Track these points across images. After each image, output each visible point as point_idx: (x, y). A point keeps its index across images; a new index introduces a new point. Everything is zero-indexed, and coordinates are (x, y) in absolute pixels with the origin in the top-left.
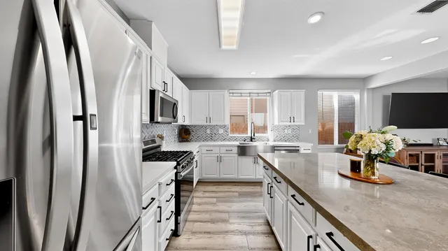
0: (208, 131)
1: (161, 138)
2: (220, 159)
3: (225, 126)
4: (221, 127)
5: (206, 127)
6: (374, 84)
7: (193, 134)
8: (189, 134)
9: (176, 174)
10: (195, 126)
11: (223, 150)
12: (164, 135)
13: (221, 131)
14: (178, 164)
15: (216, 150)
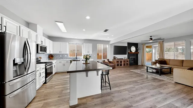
0: (61, 56)
1: (41, 58)
2: (64, 65)
3: (67, 54)
4: (66, 54)
5: (60, 54)
6: (111, 43)
7: (54, 57)
8: (53, 57)
9: (46, 67)
10: (55, 54)
11: (65, 62)
12: (42, 57)
13: (66, 56)
14: (46, 64)
15: (63, 62)
